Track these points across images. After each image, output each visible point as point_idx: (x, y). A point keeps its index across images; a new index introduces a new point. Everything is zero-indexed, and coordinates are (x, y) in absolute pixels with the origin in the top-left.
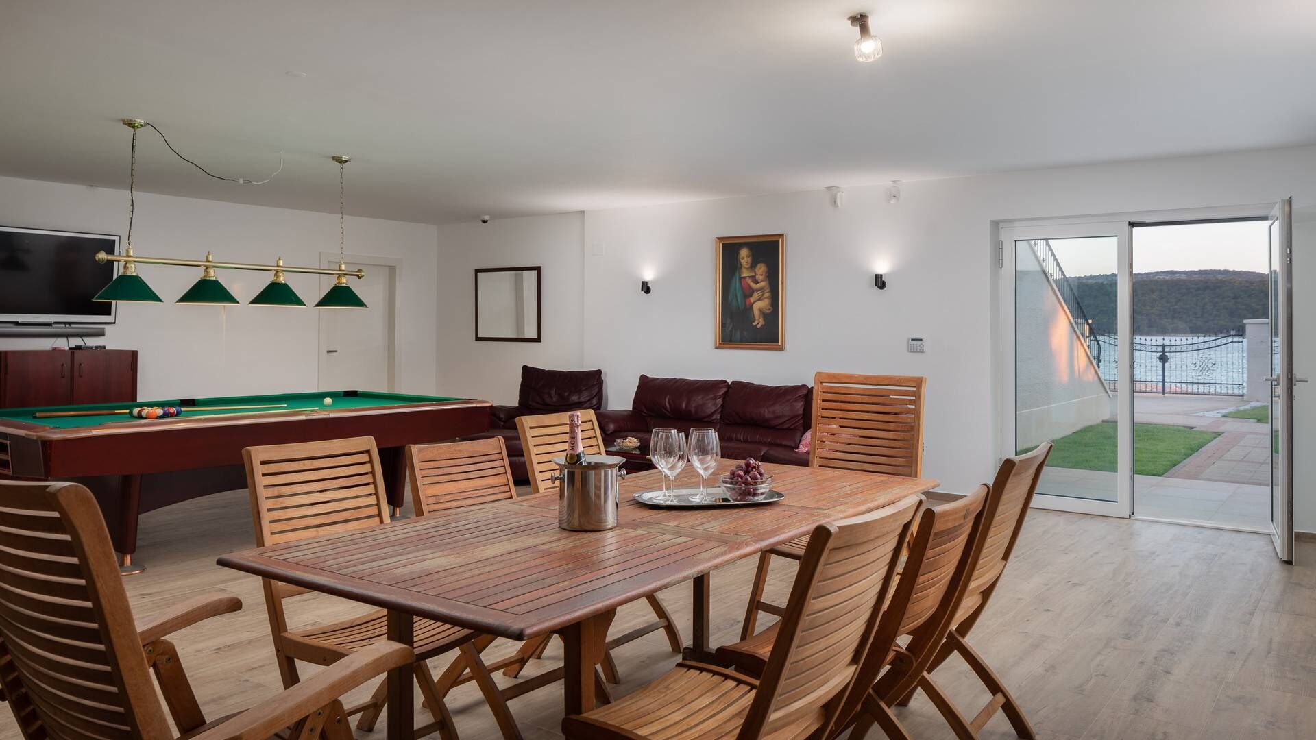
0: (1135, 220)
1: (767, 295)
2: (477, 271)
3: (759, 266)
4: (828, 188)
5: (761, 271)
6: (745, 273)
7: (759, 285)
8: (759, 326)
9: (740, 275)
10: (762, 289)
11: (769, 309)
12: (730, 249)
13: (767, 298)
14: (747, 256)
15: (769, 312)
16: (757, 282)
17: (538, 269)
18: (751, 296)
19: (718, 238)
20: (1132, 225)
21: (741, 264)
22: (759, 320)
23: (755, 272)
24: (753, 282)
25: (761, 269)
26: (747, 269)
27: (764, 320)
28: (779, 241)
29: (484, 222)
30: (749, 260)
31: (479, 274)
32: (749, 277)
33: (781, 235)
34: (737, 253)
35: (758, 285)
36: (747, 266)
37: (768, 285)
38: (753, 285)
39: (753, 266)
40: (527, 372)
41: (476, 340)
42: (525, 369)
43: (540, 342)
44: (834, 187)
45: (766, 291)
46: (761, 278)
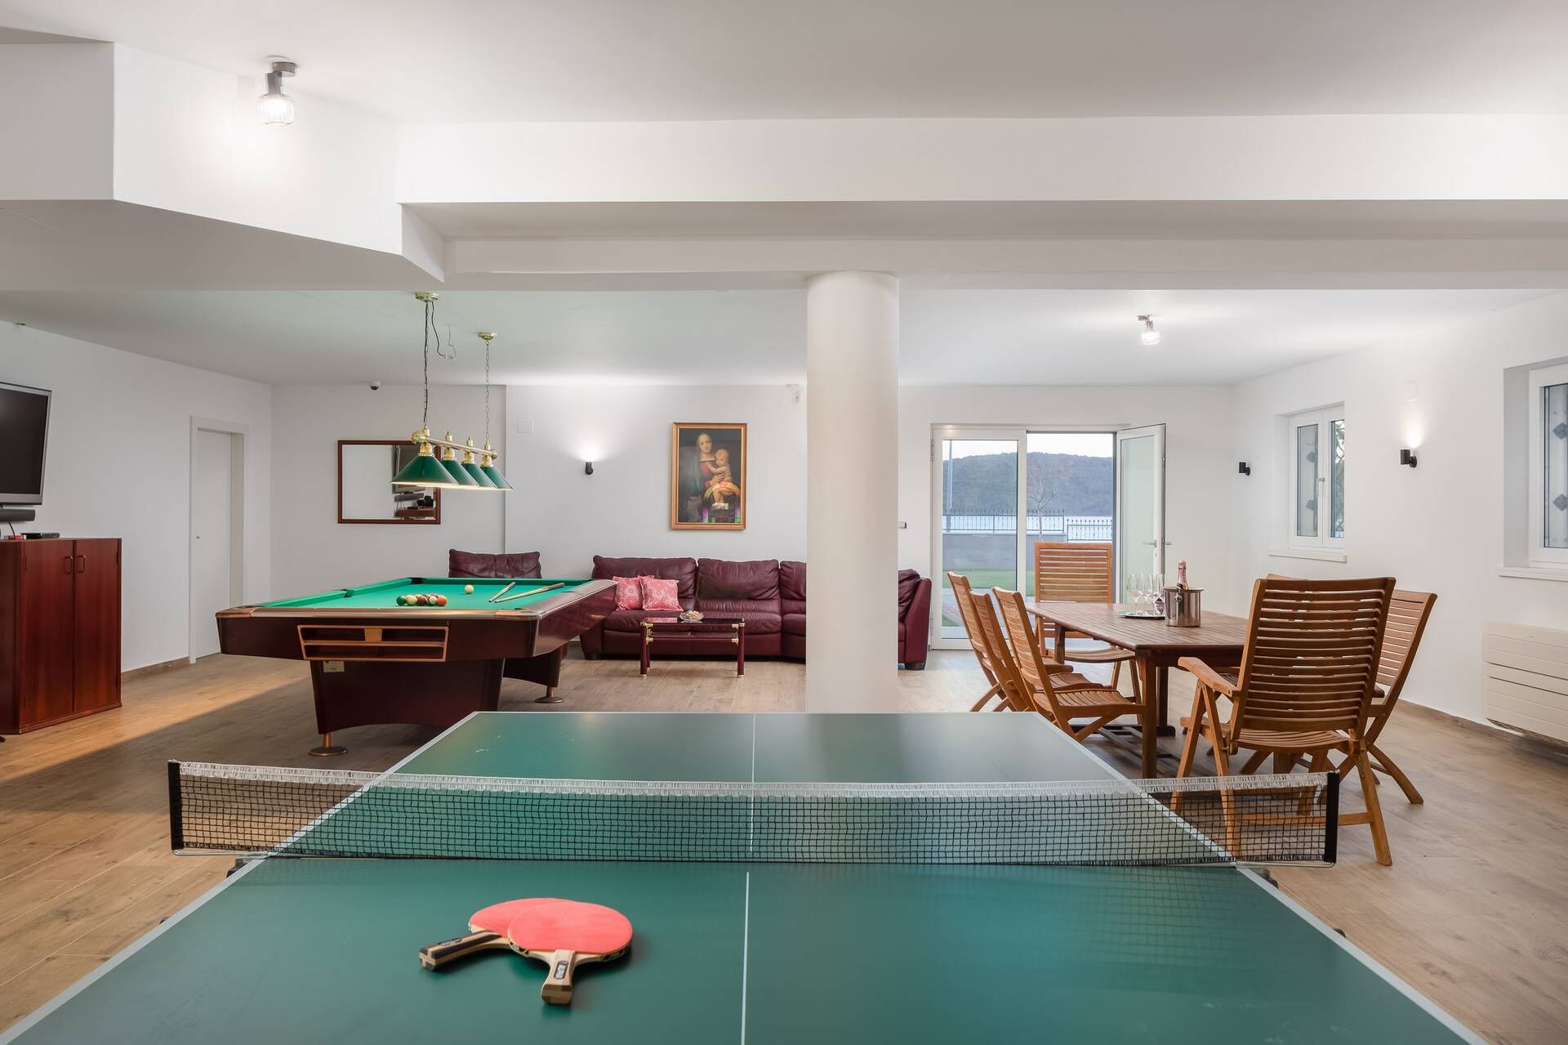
0: (1030, 429)
1: (729, 478)
2: (341, 443)
3: (719, 452)
6: (705, 458)
7: (719, 470)
8: (719, 508)
9: (699, 459)
10: (722, 473)
11: (731, 492)
12: (687, 436)
13: (728, 481)
14: (706, 442)
15: (730, 494)
16: (716, 466)
18: (711, 479)
19: (675, 424)
20: (1027, 432)
21: (700, 449)
22: (719, 502)
23: (715, 457)
24: (713, 466)
25: (722, 455)
26: (707, 453)
27: (725, 502)
28: (741, 430)
29: (375, 388)
30: (709, 445)
31: (344, 447)
32: (709, 461)
33: (744, 425)
34: (696, 438)
37: (728, 470)
38: (713, 469)
39: (713, 451)
40: (455, 557)
41: (339, 522)
42: (452, 552)
43: (439, 523)
44: (797, 385)
45: (727, 475)
46: (722, 462)
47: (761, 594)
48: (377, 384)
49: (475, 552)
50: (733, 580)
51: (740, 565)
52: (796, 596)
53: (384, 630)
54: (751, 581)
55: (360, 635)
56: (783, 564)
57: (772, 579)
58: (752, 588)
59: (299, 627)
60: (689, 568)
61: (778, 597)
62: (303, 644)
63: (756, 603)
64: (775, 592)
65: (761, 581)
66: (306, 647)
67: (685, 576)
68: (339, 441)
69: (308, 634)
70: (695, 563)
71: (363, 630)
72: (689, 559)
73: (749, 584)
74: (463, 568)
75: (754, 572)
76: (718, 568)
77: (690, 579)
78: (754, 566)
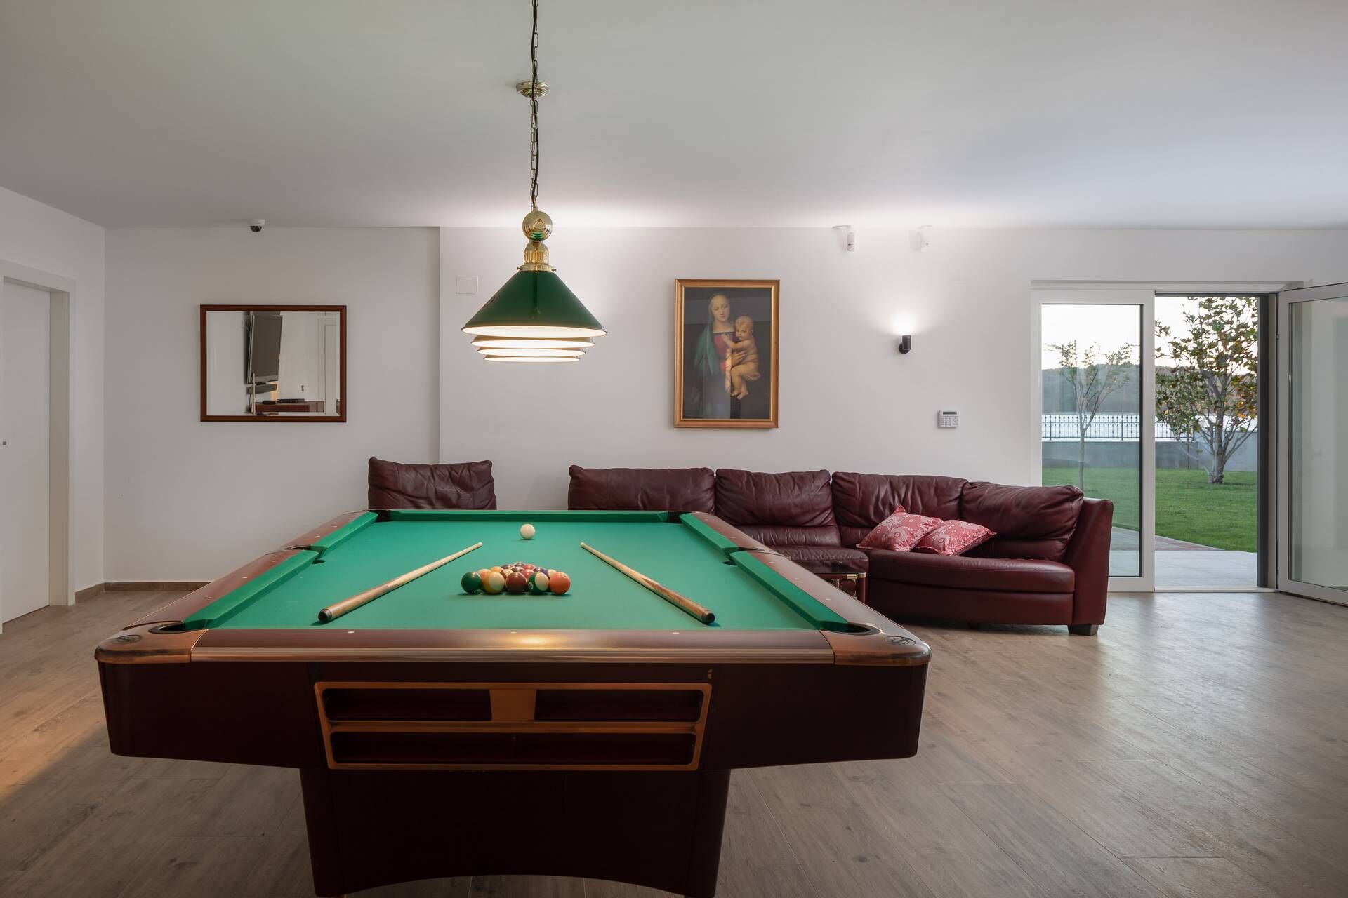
0: (1160, 289)
1: (752, 357)
2: (205, 309)
3: (740, 320)
4: (835, 228)
5: (743, 326)
6: (720, 329)
8: (740, 397)
9: (711, 330)
10: (744, 350)
11: (755, 376)
13: (751, 361)
14: (722, 307)
15: (755, 379)
16: (737, 340)
17: (341, 310)
18: (729, 357)
19: (678, 280)
20: (1156, 294)
21: (714, 317)
22: (740, 388)
23: (735, 328)
24: (731, 339)
25: (744, 324)
26: (722, 322)
27: (748, 390)
28: (771, 289)
29: (256, 229)
30: (727, 310)
31: (210, 314)
32: (726, 333)
33: (777, 283)
34: (708, 302)
35: (739, 344)
36: (723, 320)
37: (753, 345)
38: (730, 344)
39: (732, 318)
40: (378, 472)
41: (202, 421)
42: (373, 462)
43: (345, 421)
44: (848, 227)
45: (752, 352)
46: (744, 335)
47: (811, 520)
48: (261, 222)
49: (402, 462)
50: (771, 499)
51: (778, 478)
52: (863, 522)
53: (539, 692)
54: (797, 500)
55: (479, 706)
56: (836, 476)
57: (823, 498)
58: (799, 510)
59: (318, 688)
60: (707, 483)
61: (834, 524)
62: (326, 728)
63: (807, 532)
64: (827, 517)
65: (810, 500)
66: (335, 737)
67: (703, 495)
68: (202, 306)
69: (339, 704)
70: (713, 475)
71: (487, 692)
72: (705, 470)
73: (796, 506)
74: (391, 486)
75: (800, 488)
76: (748, 482)
77: (710, 499)
78: (799, 479)
